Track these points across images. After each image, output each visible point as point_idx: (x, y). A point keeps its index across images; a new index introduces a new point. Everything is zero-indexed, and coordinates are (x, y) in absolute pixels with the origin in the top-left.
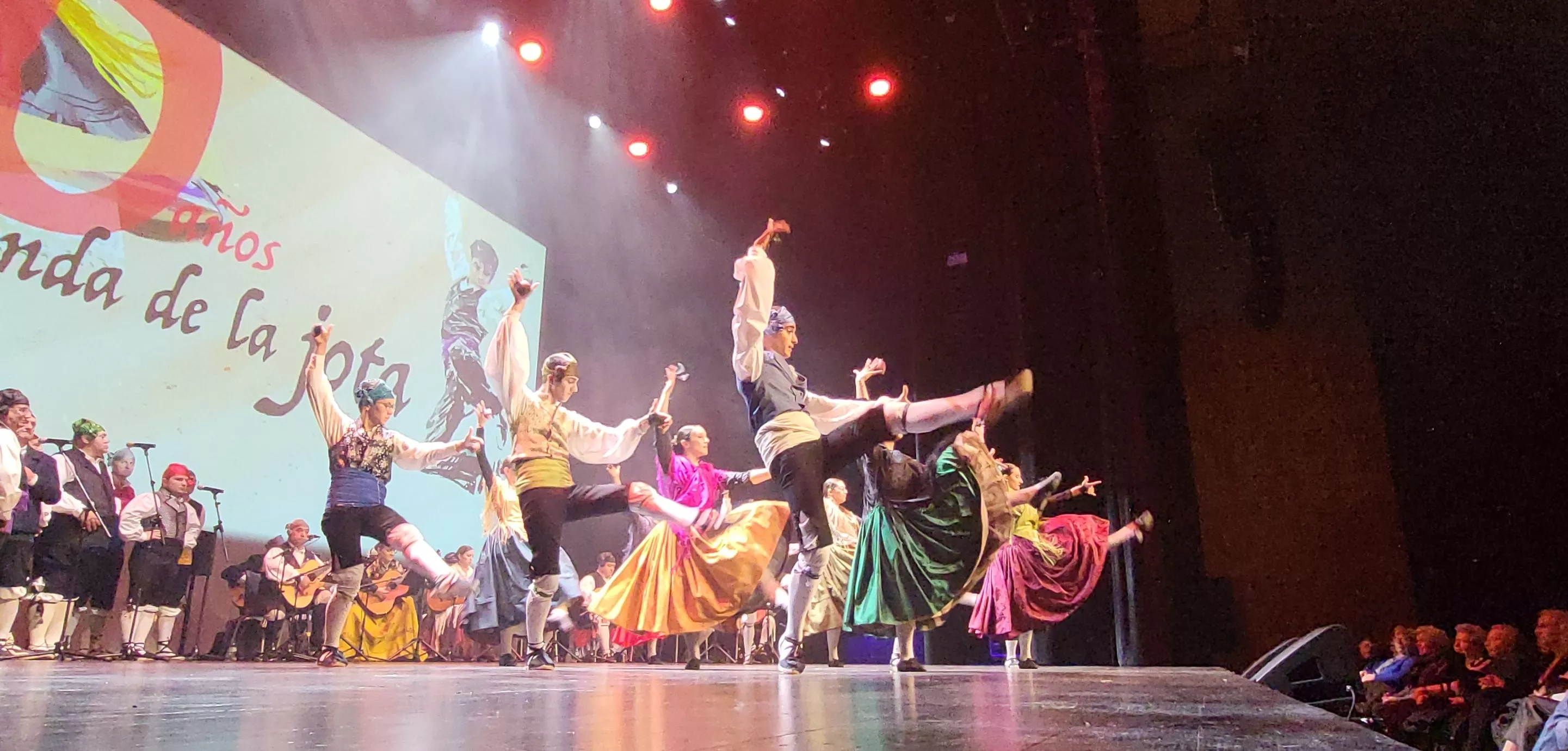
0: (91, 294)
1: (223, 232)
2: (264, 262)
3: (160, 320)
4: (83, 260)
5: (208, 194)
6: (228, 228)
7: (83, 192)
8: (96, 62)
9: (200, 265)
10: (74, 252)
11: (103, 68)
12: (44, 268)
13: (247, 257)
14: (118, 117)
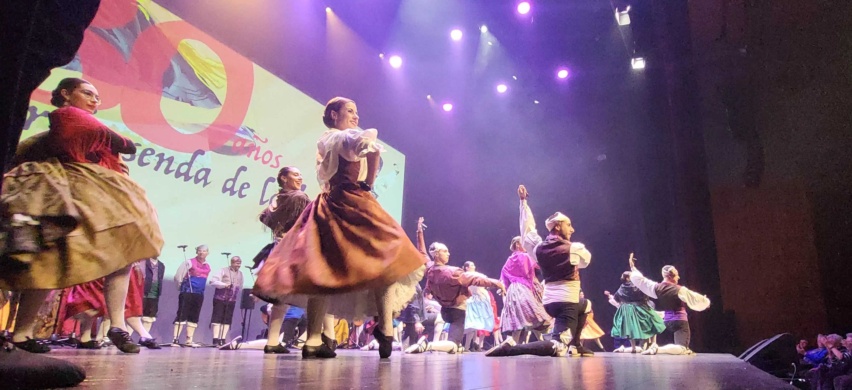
0: (197, 181)
1: (256, 151)
2: (275, 165)
3: (229, 192)
4: (193, 165)
5: (248, 132)
6: (258, 149)
7: (191, 133)
8: (196, 72)
9: (246, 166)
10: (189, 162)
11: (199, 75)
12: (176, 169)
13: (267, 163)
14: (207, 98)
